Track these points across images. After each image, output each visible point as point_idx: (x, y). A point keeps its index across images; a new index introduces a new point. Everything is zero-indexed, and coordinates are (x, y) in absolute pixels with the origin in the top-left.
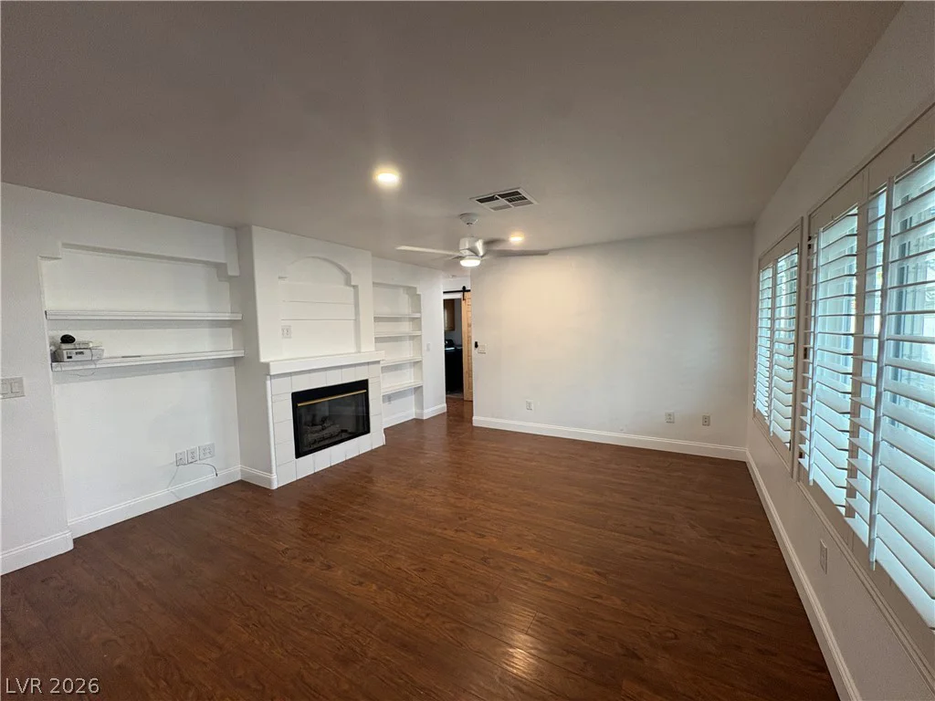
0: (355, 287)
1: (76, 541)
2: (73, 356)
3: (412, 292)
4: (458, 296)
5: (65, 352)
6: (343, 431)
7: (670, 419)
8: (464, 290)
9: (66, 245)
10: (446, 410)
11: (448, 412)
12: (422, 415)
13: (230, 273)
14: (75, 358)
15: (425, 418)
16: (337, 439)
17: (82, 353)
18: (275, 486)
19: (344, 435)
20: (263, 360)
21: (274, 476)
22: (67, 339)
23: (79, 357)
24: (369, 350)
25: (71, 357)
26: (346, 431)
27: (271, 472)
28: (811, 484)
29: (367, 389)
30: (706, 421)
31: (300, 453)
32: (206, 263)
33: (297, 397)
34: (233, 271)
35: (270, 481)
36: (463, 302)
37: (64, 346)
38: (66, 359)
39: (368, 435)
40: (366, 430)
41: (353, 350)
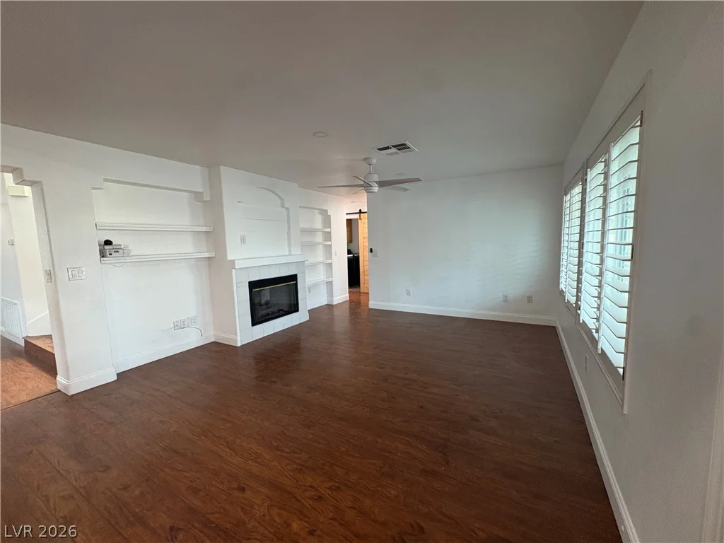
0: (287, 209)
1: (118, 375)
2: (113, 253)
3: (324, 213)
4: (356, 216)
5: (108, 251)
6: (280, 310)
7: (506, 299)
8: (360, 212)
9: (106, 180)
10: (348, 299)
11: (350, 300)
12: (332, 301)
13: (205, 199)
14: (114, 254)
15: (334, 304)
16: (277, 314)
17: (117, 252)
18: (239, 345)
19: (281, 313)
20: (230, 257)
21: (239, 338)
22: (108, 243)
23: (117, 254)
24: (297, 254)
25: (110, 254)
26: (282, 310)
27: (236, 335)
28: (581, 322)
29: (296, 280)
30: (530, 299)
31: (255, 322)
32: (190, 192)
33: (253, 285)
34: (207, 198)
35: (236, 341)
36: (359, 221)
37: (106, 247)
38: (108, 255)
39: (298, 313)
40: (296, 310)
41: (287, 253)
